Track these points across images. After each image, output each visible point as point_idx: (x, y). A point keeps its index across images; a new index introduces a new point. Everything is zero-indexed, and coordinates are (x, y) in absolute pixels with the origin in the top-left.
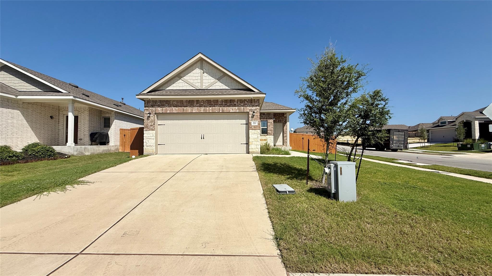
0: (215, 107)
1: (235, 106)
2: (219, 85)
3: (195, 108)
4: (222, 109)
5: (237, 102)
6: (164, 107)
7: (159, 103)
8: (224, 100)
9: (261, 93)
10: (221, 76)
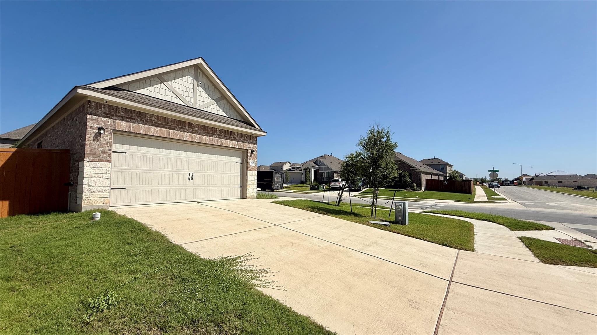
0: (213, 137)
1: (235, 140)
2: (216, 109)
3: (187, 133)
4: (221, 142)
5: (237, 136)
6: (134, 122)
7: (123, 114)
8: (223, 130)
9: (260, 130)
10: (219, 97)
